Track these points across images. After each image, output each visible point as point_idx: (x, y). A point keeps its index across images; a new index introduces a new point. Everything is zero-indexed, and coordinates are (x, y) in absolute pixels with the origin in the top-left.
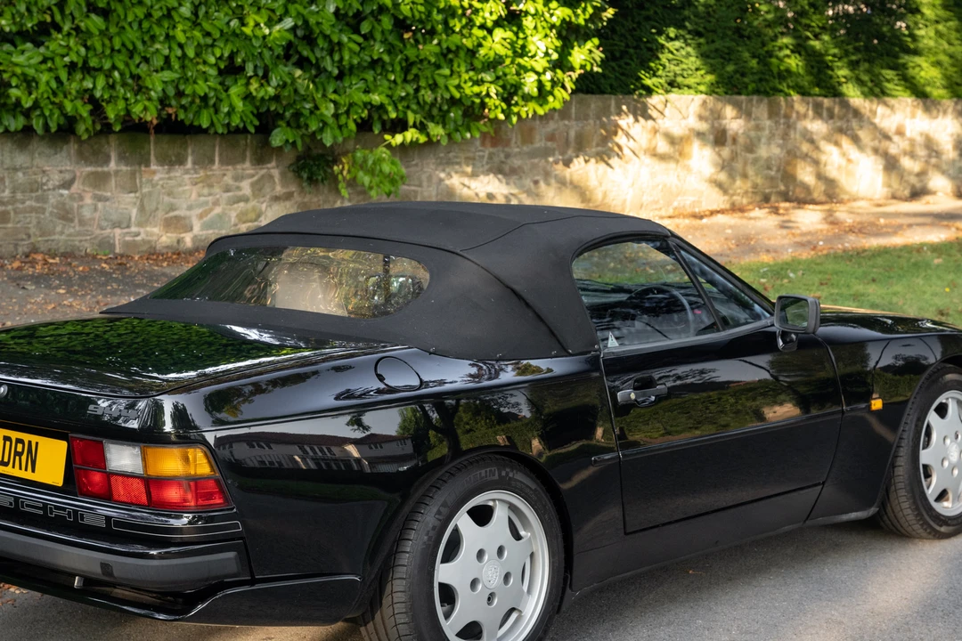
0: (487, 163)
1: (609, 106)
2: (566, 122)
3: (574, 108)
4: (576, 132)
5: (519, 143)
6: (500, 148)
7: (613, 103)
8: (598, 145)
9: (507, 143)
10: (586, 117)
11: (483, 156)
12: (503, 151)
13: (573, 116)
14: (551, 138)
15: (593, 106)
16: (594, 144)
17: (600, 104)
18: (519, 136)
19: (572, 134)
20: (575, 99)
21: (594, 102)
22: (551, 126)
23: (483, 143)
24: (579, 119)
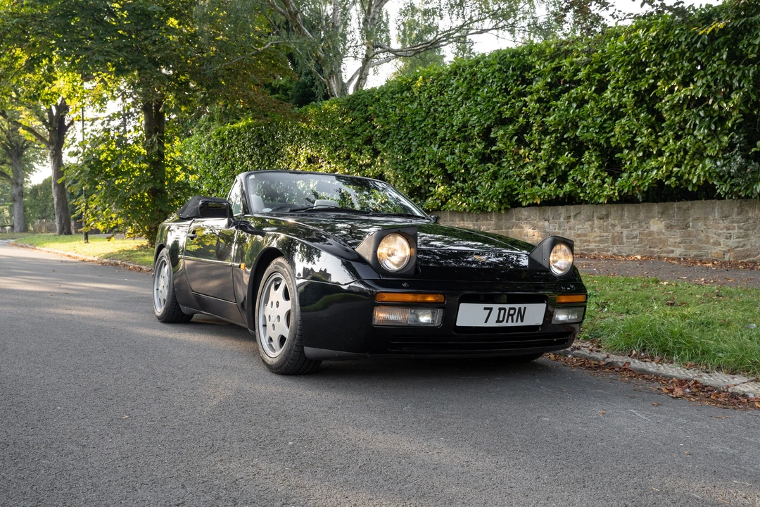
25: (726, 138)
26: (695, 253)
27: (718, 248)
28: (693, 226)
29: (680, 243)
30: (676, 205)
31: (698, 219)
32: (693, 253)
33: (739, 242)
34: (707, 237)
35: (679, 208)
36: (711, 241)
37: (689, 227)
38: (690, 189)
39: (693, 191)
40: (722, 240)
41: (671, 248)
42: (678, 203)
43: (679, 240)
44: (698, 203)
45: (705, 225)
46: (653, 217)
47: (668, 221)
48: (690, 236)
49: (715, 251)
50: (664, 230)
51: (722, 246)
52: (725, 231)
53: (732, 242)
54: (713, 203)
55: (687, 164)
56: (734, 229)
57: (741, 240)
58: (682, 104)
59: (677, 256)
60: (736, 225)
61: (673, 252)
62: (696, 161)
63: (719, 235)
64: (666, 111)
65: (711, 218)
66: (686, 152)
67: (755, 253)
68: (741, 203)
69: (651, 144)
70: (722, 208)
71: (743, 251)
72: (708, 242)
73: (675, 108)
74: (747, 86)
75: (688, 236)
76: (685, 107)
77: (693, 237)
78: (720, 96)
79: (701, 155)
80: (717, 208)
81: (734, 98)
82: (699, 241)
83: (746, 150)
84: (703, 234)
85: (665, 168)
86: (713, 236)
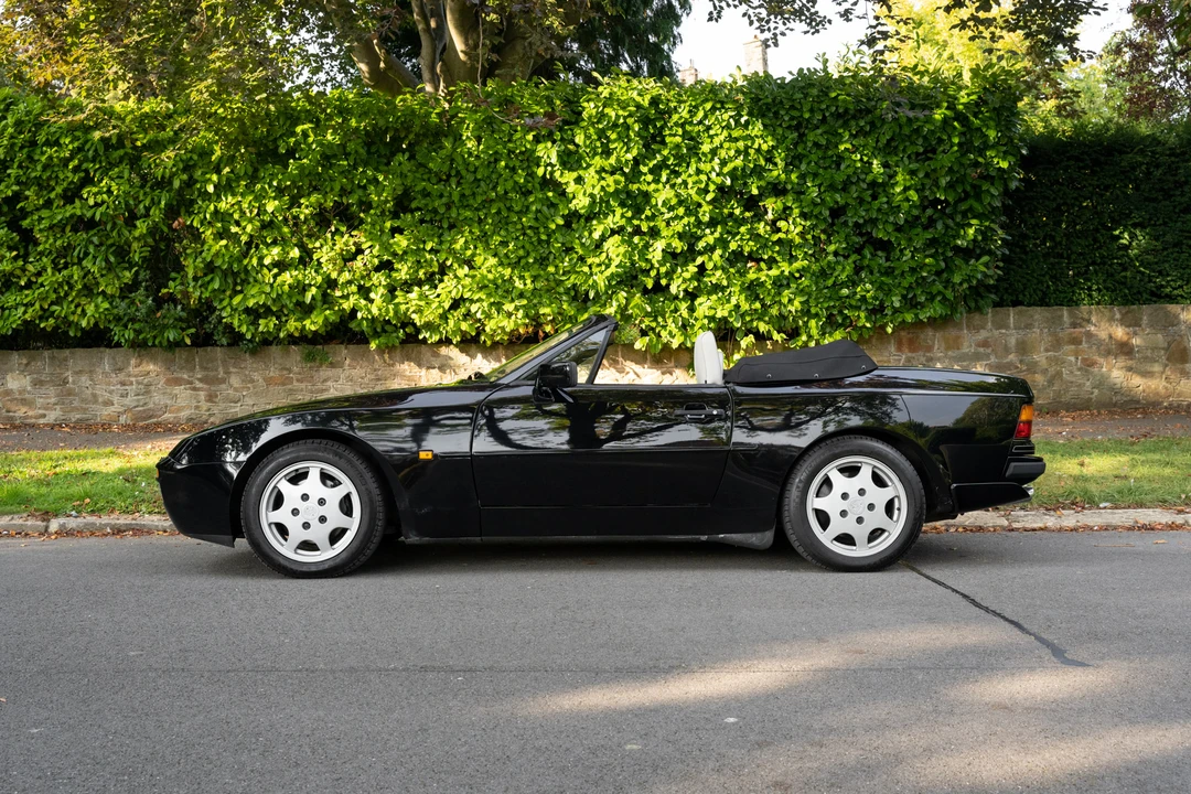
1: (1062, 316)
2: (1004, 331)
3: (1012, 319)
4: (1017, 339)
5: (942, 349)
6: (921, 353)
7: (1065, 313)
8: (1047, 350)
9: (930, 349)
10: (1029, 326)
11: (900, 360)
12: (924, 356)
13: (1012, 326)
14: (985, 344)
15: (1037, 316)
16: (1042, 349)
17: (1047, 315)
18: (943, 345)
19: (1013, 341)
20: (1012, 311)
21: (1038, 314)
22: (983, 334)
23: (899, 349)
24: (1020, 328)
25: (127, 274)
26: (78, 416)
27: (112, 408)
28: (74, 381)
29: (55, 404)
30: (46, 353)
31: (80, 372)
32: (75, 416)
33: (138, 400)
34: (94, 396)
35: (52, 358)
36: (100, 400)
37: (68, 382)
38: (72, 334)
39: (76, 336)
40: (116, 399)
41: (41, 412)
42: (52, 352)
43: (53, 400)
44: (80, 352)
45: (92, 380)
46: (12, 371)
47: (35, 376)
48: (69, 395)
49: (105, 413)
50: (29, 388)
51: (116, 406)
52: (119, 386)
53: (130, 401)
54: (101, 352)
55: (72, 301)
56: (132, 384)
57: (140, 397)
58: (66, 225)
59: (51, 421)
60: (133, 379)
61: (44, 416)
62: (83, 298)
63: (111, 392)
64: (41, 231)
65: (99, 371)
66: (71, 287)
67: (160, 413)
68: (139, 352)
69: (18, 272)
70: (114, 358)
71: (144, 411)
72: (96, 402)
73: (57, 228)
74: (156, 215)
75: (66, 394)
76: (68, 228)
77: (74, 395)
78: (120, 222)
79: (89, 291)
80: (106, 359)
81: (142, 227)
82: (83, 401)
83: (153, 291)
84: (89, 392)
85: (37, 306)
86: (102, 394)
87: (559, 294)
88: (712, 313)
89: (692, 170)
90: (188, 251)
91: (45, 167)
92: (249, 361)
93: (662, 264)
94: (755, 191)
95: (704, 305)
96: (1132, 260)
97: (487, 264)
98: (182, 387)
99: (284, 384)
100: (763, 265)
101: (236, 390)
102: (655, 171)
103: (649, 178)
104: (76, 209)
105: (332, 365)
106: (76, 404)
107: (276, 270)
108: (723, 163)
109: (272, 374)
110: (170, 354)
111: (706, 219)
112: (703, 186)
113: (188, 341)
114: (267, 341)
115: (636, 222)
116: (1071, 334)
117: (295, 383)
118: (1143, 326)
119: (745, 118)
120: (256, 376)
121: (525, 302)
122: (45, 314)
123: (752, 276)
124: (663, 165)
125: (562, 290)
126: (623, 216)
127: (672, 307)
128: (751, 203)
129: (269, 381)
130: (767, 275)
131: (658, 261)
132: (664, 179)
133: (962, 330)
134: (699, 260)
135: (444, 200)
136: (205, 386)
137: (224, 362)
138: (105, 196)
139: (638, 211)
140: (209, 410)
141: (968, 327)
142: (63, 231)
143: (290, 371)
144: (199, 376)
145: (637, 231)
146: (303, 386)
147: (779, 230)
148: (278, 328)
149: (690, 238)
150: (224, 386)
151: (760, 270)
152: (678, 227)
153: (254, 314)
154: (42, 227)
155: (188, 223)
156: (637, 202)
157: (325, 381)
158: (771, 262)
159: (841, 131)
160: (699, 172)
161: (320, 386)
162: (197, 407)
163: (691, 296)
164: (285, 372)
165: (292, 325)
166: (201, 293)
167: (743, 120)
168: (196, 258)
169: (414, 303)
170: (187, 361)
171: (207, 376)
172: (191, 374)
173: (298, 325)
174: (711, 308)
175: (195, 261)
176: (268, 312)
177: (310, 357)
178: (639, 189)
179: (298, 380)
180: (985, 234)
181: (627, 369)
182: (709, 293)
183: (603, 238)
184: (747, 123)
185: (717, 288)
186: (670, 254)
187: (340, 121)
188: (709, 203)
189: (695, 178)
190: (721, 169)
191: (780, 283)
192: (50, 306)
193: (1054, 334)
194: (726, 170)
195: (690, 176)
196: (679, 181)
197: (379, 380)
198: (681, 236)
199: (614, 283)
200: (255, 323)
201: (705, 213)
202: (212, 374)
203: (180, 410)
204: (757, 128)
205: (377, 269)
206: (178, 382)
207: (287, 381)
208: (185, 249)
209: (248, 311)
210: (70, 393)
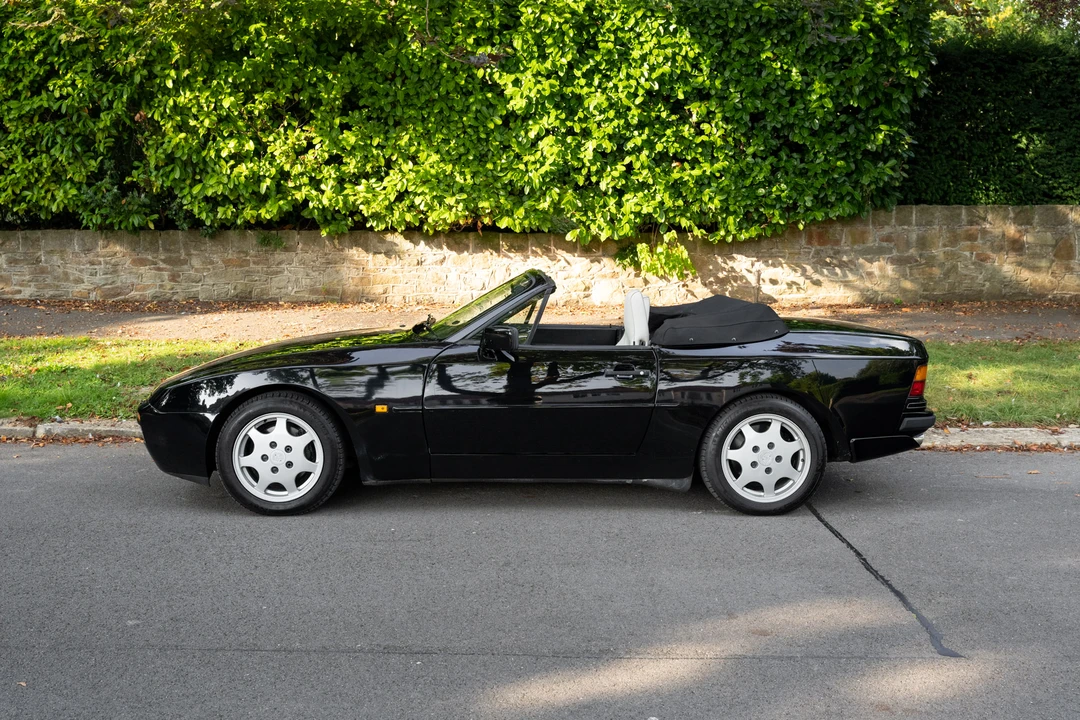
0: (813, 257)
1: (960, 215)
2: (906, 227)
3: (914, 216)
4: (918, 235)
5: (849, 243)
6: (829, 246)
7: (964, 212)
8: (945, 246)
9: (837, 242)
10: (930, 223)
11: (809, 253)
12: (832, 248)
13: (914, 222)
14: (888, 239)
15: (937, 214)
16: (940, 244)
17: (947, 212)
18: (850, 239)
19: (914, 237)
20: (915, 209)
21: (939, 211)
22: (887, 230)
23: (809, 242)
24: (921, 225)
25: (93, 163)
26: (51, 293)
27: (83, 286)
28: (46, 260)
29: (29, 281)
30: (20, 234)
31: (51, 252)
32: (49, 293)
33: (107, 279)
34: (66, 274)
35: (25, 239)
36: (71, 278)
37: (41, 261)
38: (43, 217)
39: (46, 219)
40: (86, 277)
41: (17, 288)
42: (23, 232)
43: (27, 278)
44: (51, 233)
45: (62, 259)
47: (10, 255)
48: (43, 273)
49: (76, 290)
50: (5, 266)
51: (86, 284)
52: (88, 266)
53: (99, 279)
54: (71, 234)
55: (42, 188)
56: (100, 263)
57: (109, 276)
58: (34, 115)
59: (27, 297)
60: (102, 259)
61: (20, 292)
62: (53, 184)
64: (10, 120)
65: (69, 251)
66: (41, 174)
67: (127, 291)
68: (106, 234)
70: (82, 239)
71: (113, 289)
72: (67, 279)
73: (26, 118)
74: (119, 107)
75: (40, 272)
76: (36, 118)
77: (48, 273)
78: (85, 113)
79: (58, 177)
80: (76, 240)
81: (106, 119)
82: (55, 278)
83: (118, 179)
84: (61, 270)
85: (10, 191)
86: (73, 272)
87: (497, 189)
88: (638, 209)
89: (622, 75)
90: (150, 143)
91: (12, 60)
92: (208, 244)
93: (593, 163)
94: (681, 96)
95: (631, 201)
96: (1027, 163)
97: (430, 160)
98: (147, 267)
99: (241, 266)
100: (686, 165)
101: (197, 270)
102: (588, 75)
103: (583, 82)
104: (42, 101)
105: (286, 249)
106: (48, 281)
107: (232, 162)
108: (652, 69)
109: (230, 257)
110: (135, 237)
111: (635, 121)
112: (632, 90)
113: (152, 226)
114: (225, 226)
115: (569, 124)
116: (967, 231)
117: (252, 265)
118: (1034, 225)
119: (674, 26)
120: (215, 258)
121: (465, 196)
122: (17, 199)
123: (676, 175)
124: (595, 70)
125: (499, 185)
126: (557, 118)
127: (602, 203)
128: (677, 107)
129: (227, 263)
130: (690, 175)
131: (589, 161)
132: (596, 82)
133: (867, 225)
134: (627, 160)
135: (390, 99)
136: (168, 267)
137: (186, 245)
138: (70, 89)
139: (571, 113)
140: (172, 289)
141: (874, 223)
142: (31, 120)
143: (247, 254)
144: (163, 257)
145: (570, 132)
146: (259, 268)
147: (701, 133)
148: (236, 216)
149: (619, 139)
150: (185, 267)
151: (684, 170)
152: (609, 129)
153: (213, 202)
154: (11, 117)
155: (150, 116)
156: (570, 105)
157: (280, 263)
158: (694, 163)
159: (763, 40)
160: (629, 77)
161: (274, 268)
162: (161, 286)
163: (619, 193)
164: (242, 255)
165: (249, 213)
166: (163, 182)
167: (671, 28)
168: (158, 148)
169: (362, 195)
170: (151, 243)
171: (170, 257)
172: (155, 255)
173: (254, 213)
174: (637, 204)
175: (156, 152)
176: (224, 200)
177: (265, 242)
178: (572, 92)
179: (254, 263)
180: (894, 139)
181: (559, 257)
182: (636, 190)
183: (539, 138)
184: (676, 30)
185: (643, 186)
186: (600, 154)
187: (291, 20)
188: (638, 107)
189: (625, 83)
190: (650, 74)
191: (702, 183)
192: (21, 191)
193: (952, 231)
194: (654, 76)
195: (621, 80)
196: (611, 85)
197: (329, 263)
198: (611, 137)
199: (548, 180)
200: (214, 210)
201: (634, 117)
202: (174, 255)
203: (145, 288)
204: (685, 37)
205: (327, 163)
206: (142, 262)
207: (244, 263)
208: (146, 140)
209: (207, 199)
210: (43, 271)
